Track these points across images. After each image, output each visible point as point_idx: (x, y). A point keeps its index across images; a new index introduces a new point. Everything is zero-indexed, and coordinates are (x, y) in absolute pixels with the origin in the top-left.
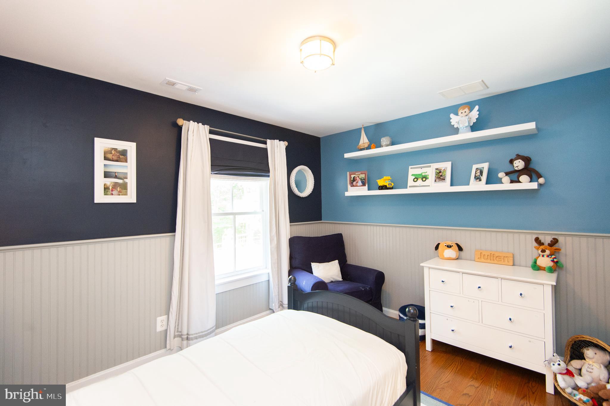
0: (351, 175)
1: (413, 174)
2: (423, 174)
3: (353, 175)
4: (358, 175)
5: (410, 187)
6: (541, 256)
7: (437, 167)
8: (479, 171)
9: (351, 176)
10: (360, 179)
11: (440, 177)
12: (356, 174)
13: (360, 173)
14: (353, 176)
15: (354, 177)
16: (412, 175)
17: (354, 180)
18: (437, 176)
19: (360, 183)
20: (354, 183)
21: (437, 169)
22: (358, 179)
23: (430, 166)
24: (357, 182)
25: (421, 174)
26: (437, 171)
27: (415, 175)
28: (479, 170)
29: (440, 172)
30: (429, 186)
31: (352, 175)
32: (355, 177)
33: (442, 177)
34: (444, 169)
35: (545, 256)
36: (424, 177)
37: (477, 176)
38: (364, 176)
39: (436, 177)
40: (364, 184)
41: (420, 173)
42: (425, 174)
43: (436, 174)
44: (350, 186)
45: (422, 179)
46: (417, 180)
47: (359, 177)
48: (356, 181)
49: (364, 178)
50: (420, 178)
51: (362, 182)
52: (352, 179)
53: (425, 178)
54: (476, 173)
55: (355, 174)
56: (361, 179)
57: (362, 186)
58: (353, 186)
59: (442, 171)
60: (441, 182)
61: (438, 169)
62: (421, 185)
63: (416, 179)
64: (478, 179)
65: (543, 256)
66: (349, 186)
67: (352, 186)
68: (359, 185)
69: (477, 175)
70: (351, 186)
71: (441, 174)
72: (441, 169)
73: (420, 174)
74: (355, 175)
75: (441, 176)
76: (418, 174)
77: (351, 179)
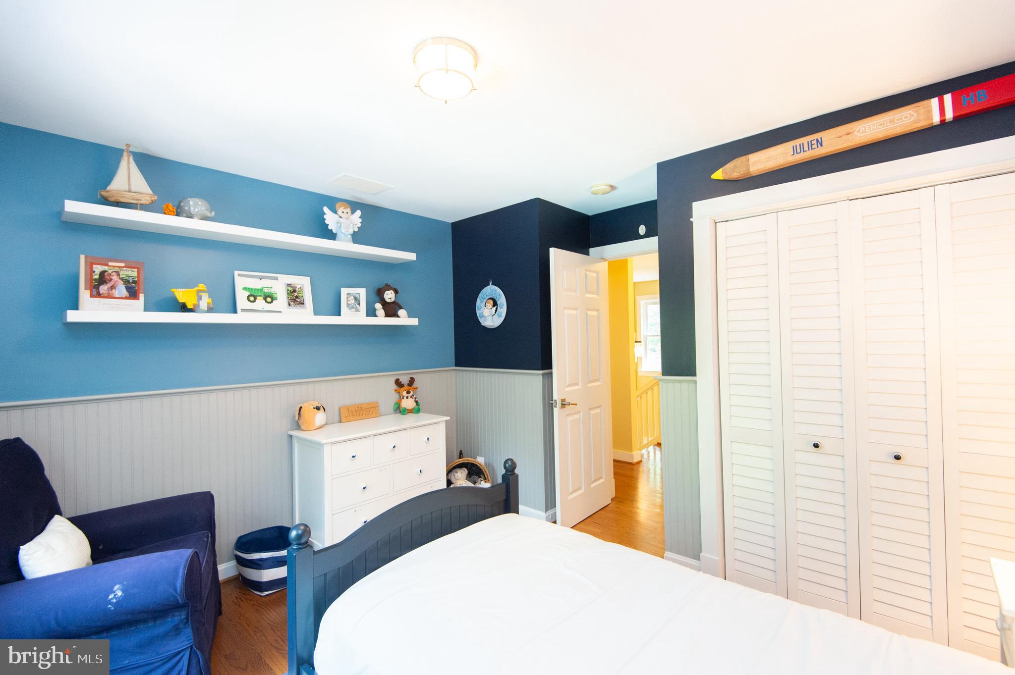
0: (92, 264)
1: (246, 287)
2: (266, 290)
3: (99, 266)
4: (116, 269)
5: (243, 310)
6: (405, 398)
7: (289, 282)
8: (352, 298)
9: (91, 268)
10: (122, 279)
11: (295, 300)
12: (110, 264)
13: (123, 265)
14: (98, 269)
15: (102, 274)
16: (245, 289)
17: (103, 279)
18: (290, 297)
19: (122, 290)
20: (103, 289)
21: (289, 285)
22: (115, 278)
23: (276, 279)
24: (113, 288)
25: (262, 290)
26: (290, 289)
27: (249, 289)
28: (352, 296)
29: (294, 291)
30: (281, 312)
31: (95, 266)
32: (106, 274)
33: (298, 300)
34: (300, 288)
35: (409, 397)
36: (269, 296)
37: (350, 305)
38: (135, 274)
39: (288, 297)
40: (133, 294)
41: (259, 288)
42: (269, 291)
43: (288, 293)
44: (89, 295)
45: (265, 299)
46: (255, 299)
47: (119, 275)
48: (110, 285)
49: (136, 279)
50: (260, 296)
51: (128, 289)
52: (97, 277)
53: (269, 298)
54: (349, 299)
55: (107, 265)
56: (126, 281)
57: (126, 298)
58: (99, 295)
59: (297, 289)
60: (298, 306)
61: (291, 285)
62: (264, 310)
63: (252, 297)
64: (353, 308)
65: (407, 398)
66: (84, 294)
67: (96, 293)
68: (117, 296)
69: (349, 302)
70: (92, 296)
71: (296, 294)
72: (295, 285)
73: (258, 290)
74: (106, 268)
75: (297, 297)
76: (255, 289)
77: (91, 276)
